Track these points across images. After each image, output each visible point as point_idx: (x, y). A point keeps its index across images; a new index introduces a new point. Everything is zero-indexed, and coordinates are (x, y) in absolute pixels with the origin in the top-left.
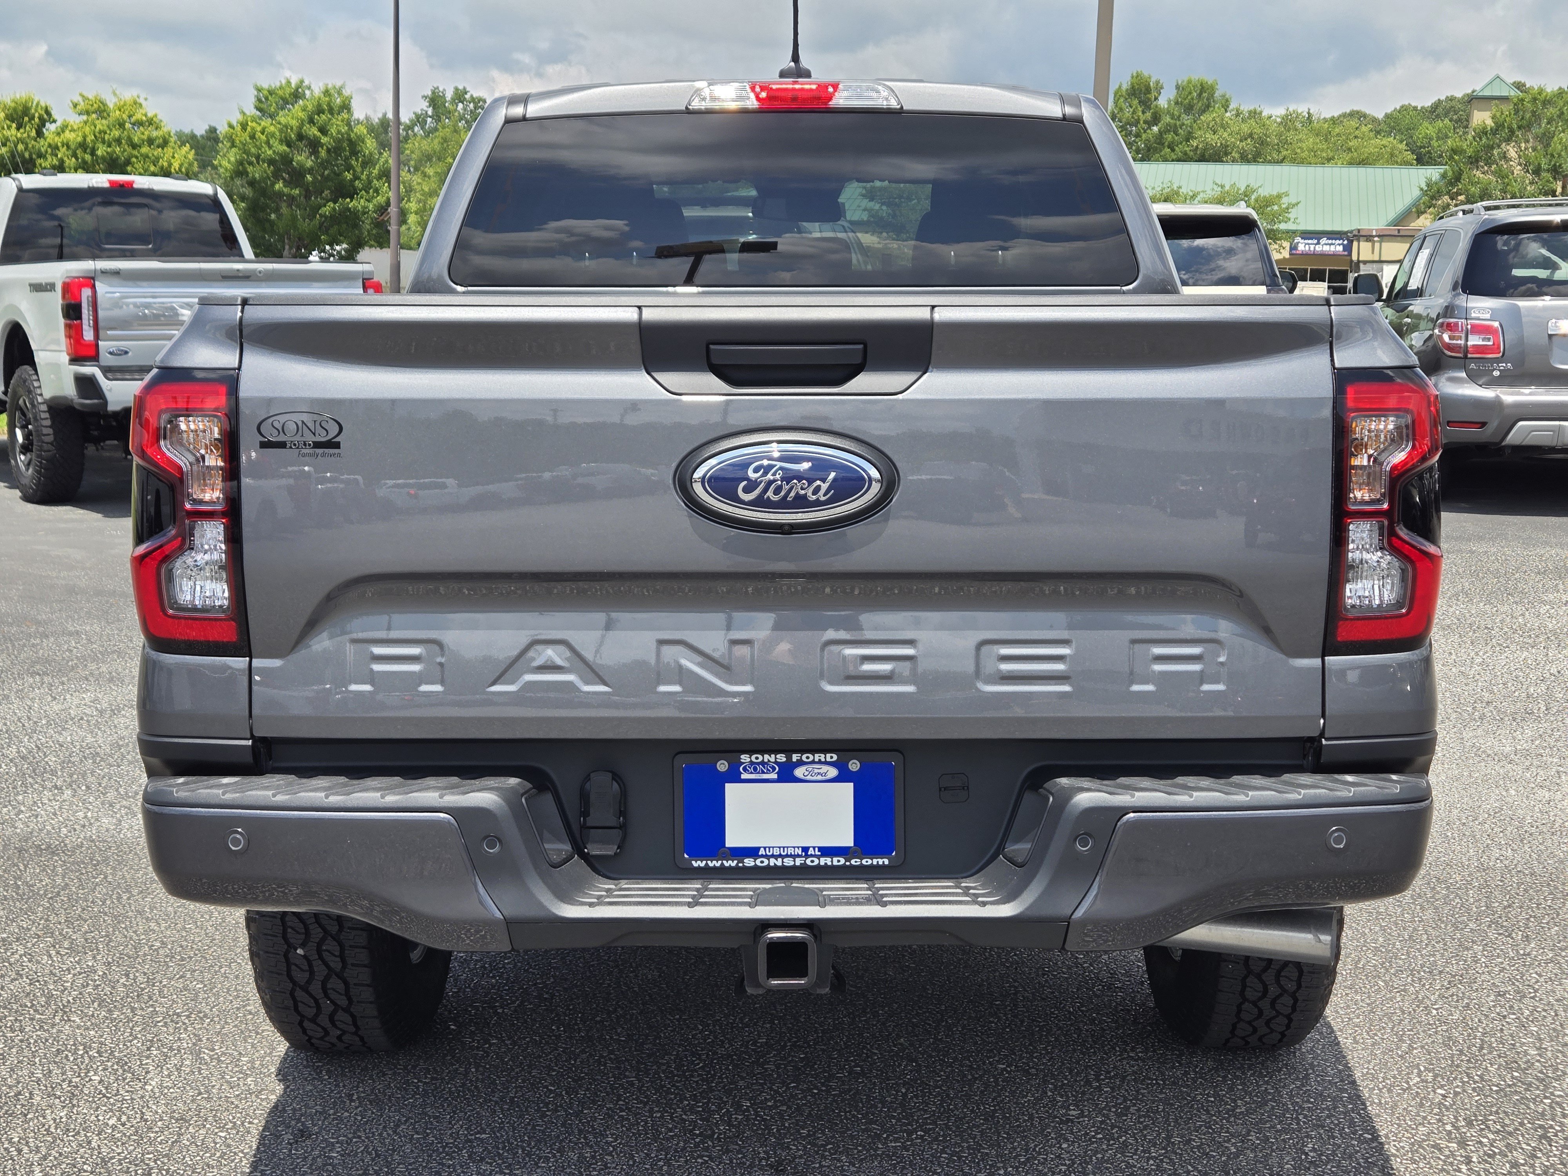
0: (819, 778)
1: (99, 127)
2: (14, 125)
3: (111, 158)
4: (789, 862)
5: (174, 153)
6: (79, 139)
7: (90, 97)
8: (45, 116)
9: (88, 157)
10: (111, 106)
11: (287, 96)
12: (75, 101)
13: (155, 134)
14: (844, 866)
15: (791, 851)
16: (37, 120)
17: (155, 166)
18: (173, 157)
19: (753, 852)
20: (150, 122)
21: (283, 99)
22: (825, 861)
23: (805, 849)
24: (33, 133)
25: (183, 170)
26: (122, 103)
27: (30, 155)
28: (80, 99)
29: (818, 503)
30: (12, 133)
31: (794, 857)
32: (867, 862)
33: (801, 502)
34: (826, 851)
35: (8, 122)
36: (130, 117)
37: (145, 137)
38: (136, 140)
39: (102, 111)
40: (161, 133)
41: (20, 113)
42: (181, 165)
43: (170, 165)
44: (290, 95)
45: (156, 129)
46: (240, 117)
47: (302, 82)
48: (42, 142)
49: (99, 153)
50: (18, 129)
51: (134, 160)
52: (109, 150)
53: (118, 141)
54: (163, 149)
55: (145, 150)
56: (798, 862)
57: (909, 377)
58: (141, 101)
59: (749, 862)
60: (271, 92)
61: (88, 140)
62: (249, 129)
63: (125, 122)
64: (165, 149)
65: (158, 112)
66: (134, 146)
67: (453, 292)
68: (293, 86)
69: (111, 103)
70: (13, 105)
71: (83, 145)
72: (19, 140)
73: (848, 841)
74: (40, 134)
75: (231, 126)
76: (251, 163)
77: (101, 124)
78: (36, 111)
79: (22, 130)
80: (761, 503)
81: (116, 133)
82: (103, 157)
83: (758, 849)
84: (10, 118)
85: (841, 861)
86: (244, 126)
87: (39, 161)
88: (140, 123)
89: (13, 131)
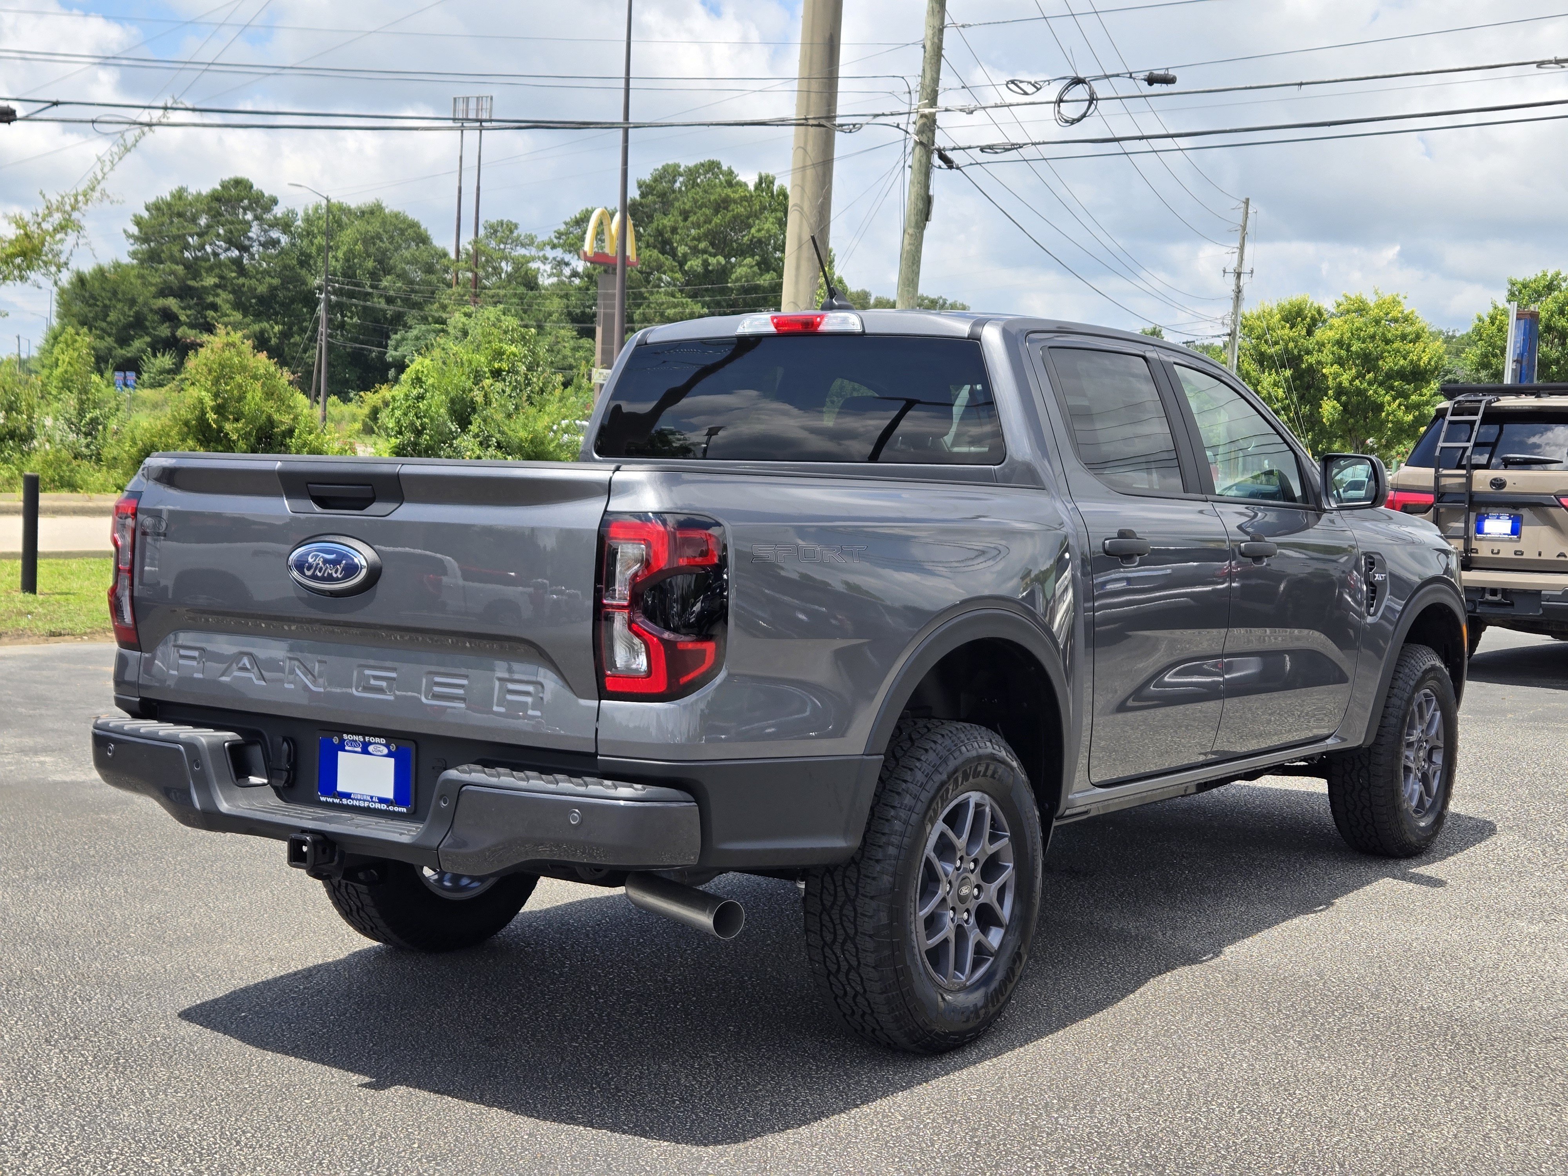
0: (379, 753)
1: (1356, 324)
2: (1288, 325)
3: (1365, 354)
4: (362, 804)
5: (1425, 348)
6: (1338, 336)
7: (1353, 297)
8: (1317, 316)
9: (1343, 353)
10: (1372, 305)
11: (1541, 288)
12: (1339, 301)
13: (1409, 329)
14: (386, 810)
15: (365, 798)
16: (1308, 319)
17: (1405, 359)
18: (1424, 351)
19: (348, 796)
20: (1406, 319)
21: (1536, 291)
22: (378, 806)
23: (372, 797)
24: (1304, 332)
25: (1433, 363)
26: (1381, 302)
27: (1300, 351)
28: (1343, 299)
29: (337, 579)
30: (1286, 332)
31: (364, 801)
32: (396, 809)
33: (330, 579)
34: (382, 800)
35: (1283, 323)
36: (1387, 314)
37: (1399, 333)
38: (1389, 336)
39: (1362, 310)
40: (1415, 328)
41: (1294, 314)
42: (1430, 360)
43: (1420, 359)
44: (1544, 288)
45: (1411, 324)
46: (1491, 311)
47: (1558, 274)
48: (1312, 339)
49: (1353, 349)
50: (1291, 328)
51: (1386, 354)
52: (1363, 346)
53: (1373, 337)
54: (1414, 344)
55: (1396, 345)
56: (366, 804)
57: (392, 506)
58: (1400, 299)
59: (345, 801)
60: (1525, 286)
61: (1345, 337)
62: (1497, 322)
63: (1381, 319)
64: (1417, 345)
65: (1414, 309)
66: (1387, 342)
67: (595, 461)
68: (1548, 278)
69: (1371, 301)
70: (1288, 307)
71: (1339, 343)
72: (1293, 339)
73: (390, 795)
74: (1310, 333)
75: (1480, 319)
76: (1495, 356)
77: (1359, 322)
78: (1310, 311)
79: (1294, 330)
80: (314, 577)
81: (1371, 330)
82: (1357, 353)
83: (350, 794)
84: (1286, 319)
85: (384, 807)
86: (1493, 320)
87: (1306, 357)
88: (1396, 320)
89: (1287, 331)
